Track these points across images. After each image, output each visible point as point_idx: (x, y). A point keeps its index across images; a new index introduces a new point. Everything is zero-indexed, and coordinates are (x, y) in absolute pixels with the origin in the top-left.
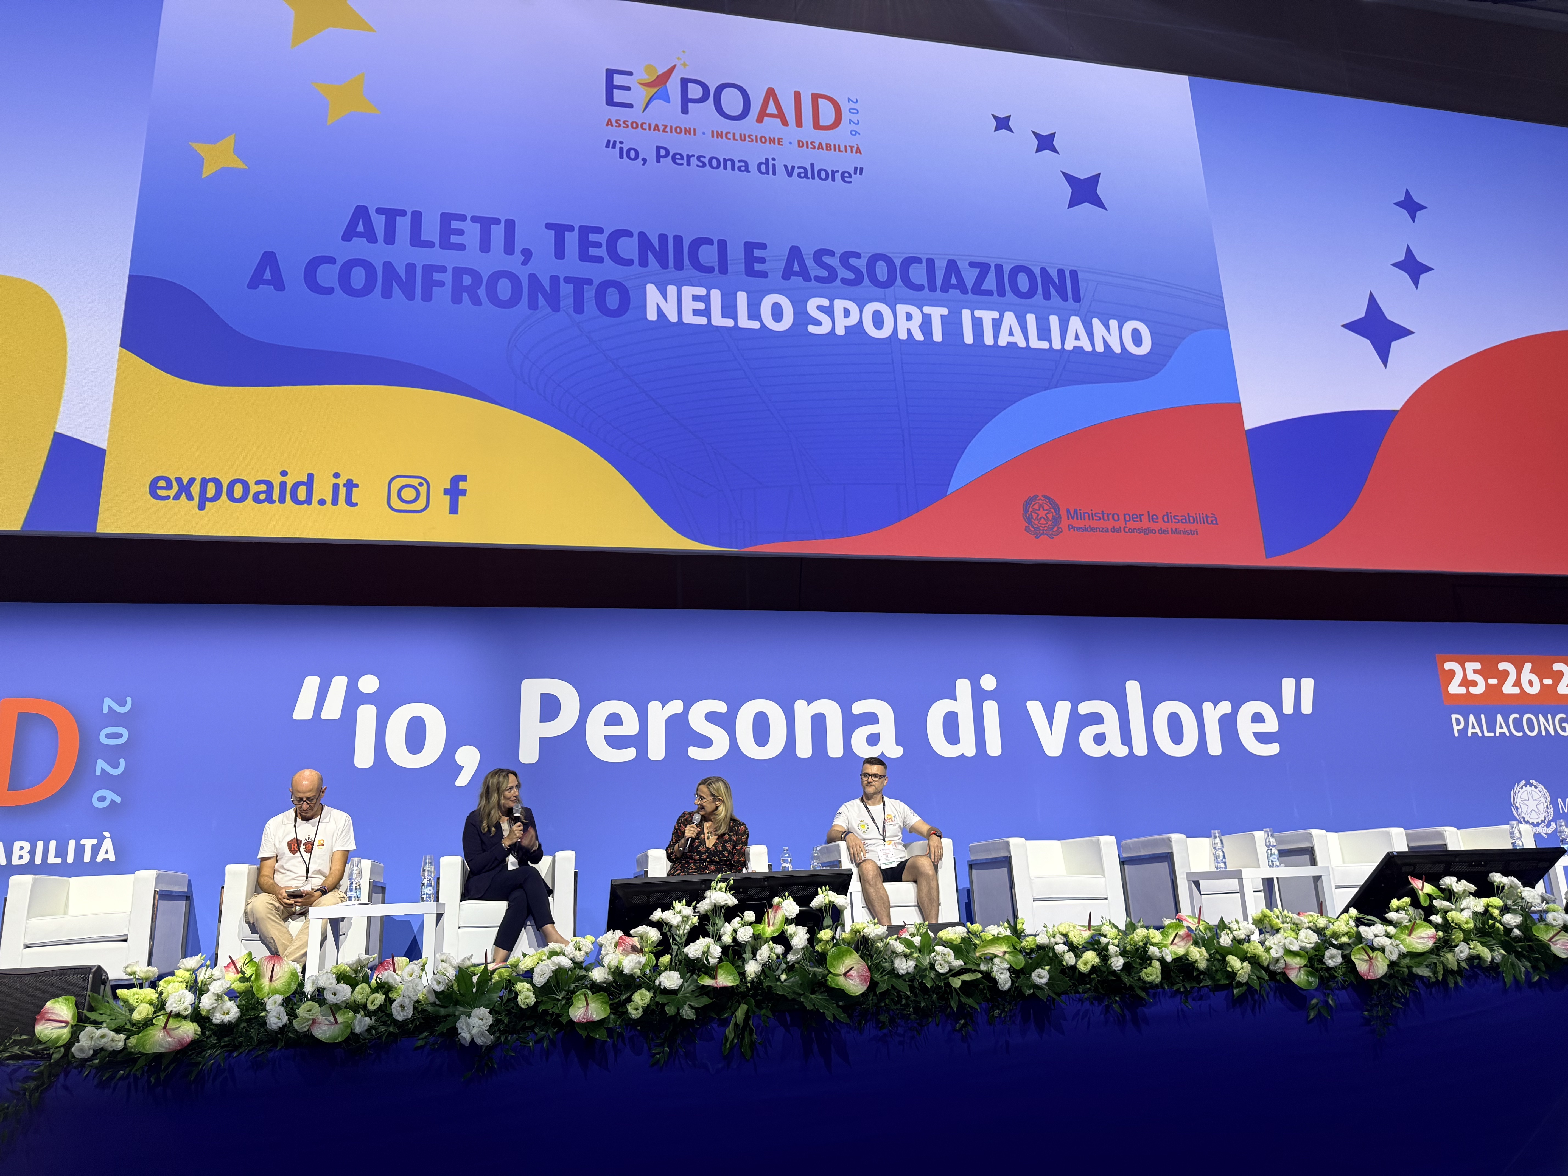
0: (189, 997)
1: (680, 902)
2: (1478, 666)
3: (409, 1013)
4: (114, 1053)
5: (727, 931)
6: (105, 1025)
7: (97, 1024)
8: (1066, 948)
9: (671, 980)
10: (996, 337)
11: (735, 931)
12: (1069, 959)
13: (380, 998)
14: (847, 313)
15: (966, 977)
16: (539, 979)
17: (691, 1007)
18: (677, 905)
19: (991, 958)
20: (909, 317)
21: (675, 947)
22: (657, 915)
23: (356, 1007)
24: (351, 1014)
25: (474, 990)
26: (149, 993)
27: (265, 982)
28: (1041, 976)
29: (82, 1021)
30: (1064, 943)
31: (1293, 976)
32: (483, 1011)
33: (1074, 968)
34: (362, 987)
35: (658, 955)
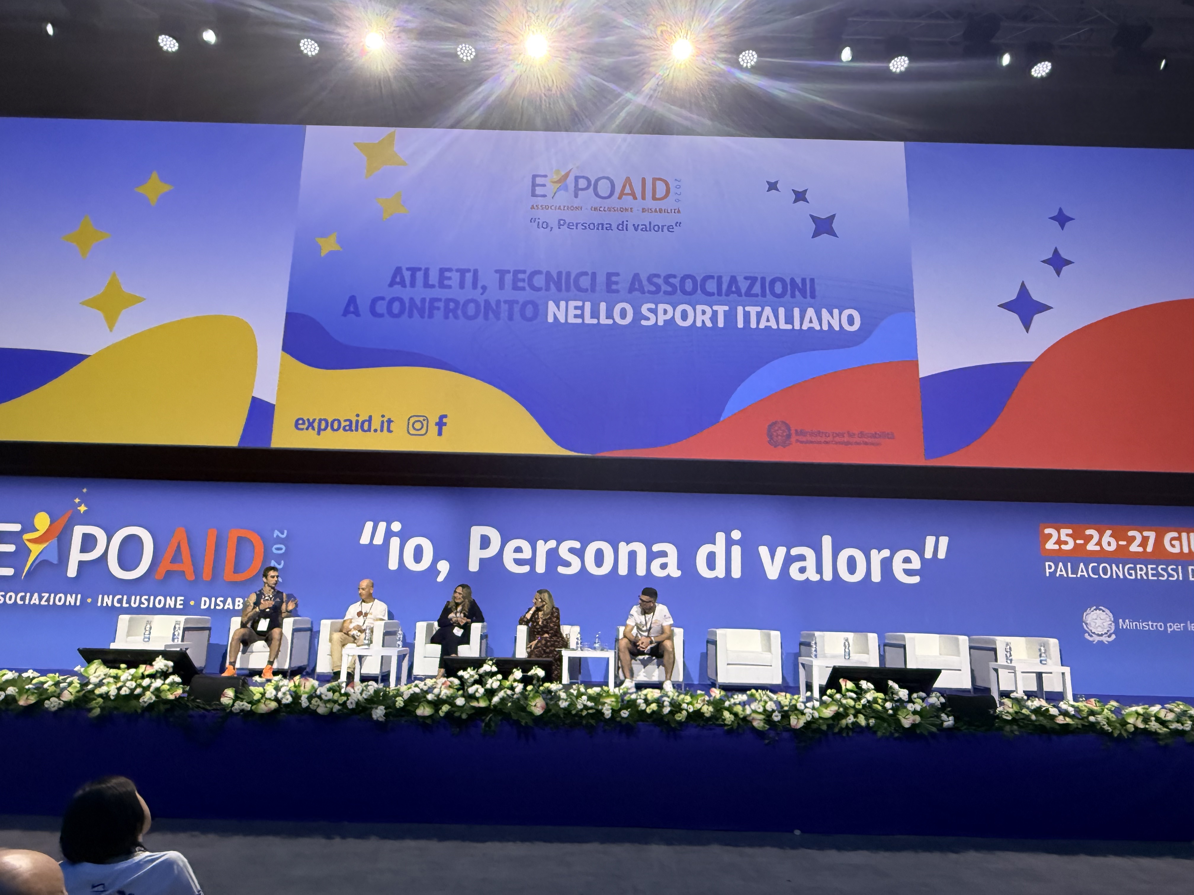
0: (274, 692)
1: (470, 667)
2: (1070, 531)
3: (354, 706)
4: (248, 711)
5: (490, 681)
6: (245, 700)
7: (242, 700)
8: (643, 701)
9: (460, 702)
10: (758, 323)
11: (493, 682)
12: (643, 706)
13: (344, 698)
14: (665, 312)
15: (590, 711)
16: (406, 697)
17: (467, 714)
18: (469, 668)
19: (604, 704)
20: (704, 312)
21: (466, 688)
22: (461, 673)
23: (335, 702)
24: (333, 704)
25: (381, 698)
26: (261, 689)
27: (302, 688)
28: (625, 714)
29: (237, 698)
30: (644, 699)
31: (755, 724)
32: (382, 707)
33: (645, 710)
34: (337, 694)
35: (458, 690)
